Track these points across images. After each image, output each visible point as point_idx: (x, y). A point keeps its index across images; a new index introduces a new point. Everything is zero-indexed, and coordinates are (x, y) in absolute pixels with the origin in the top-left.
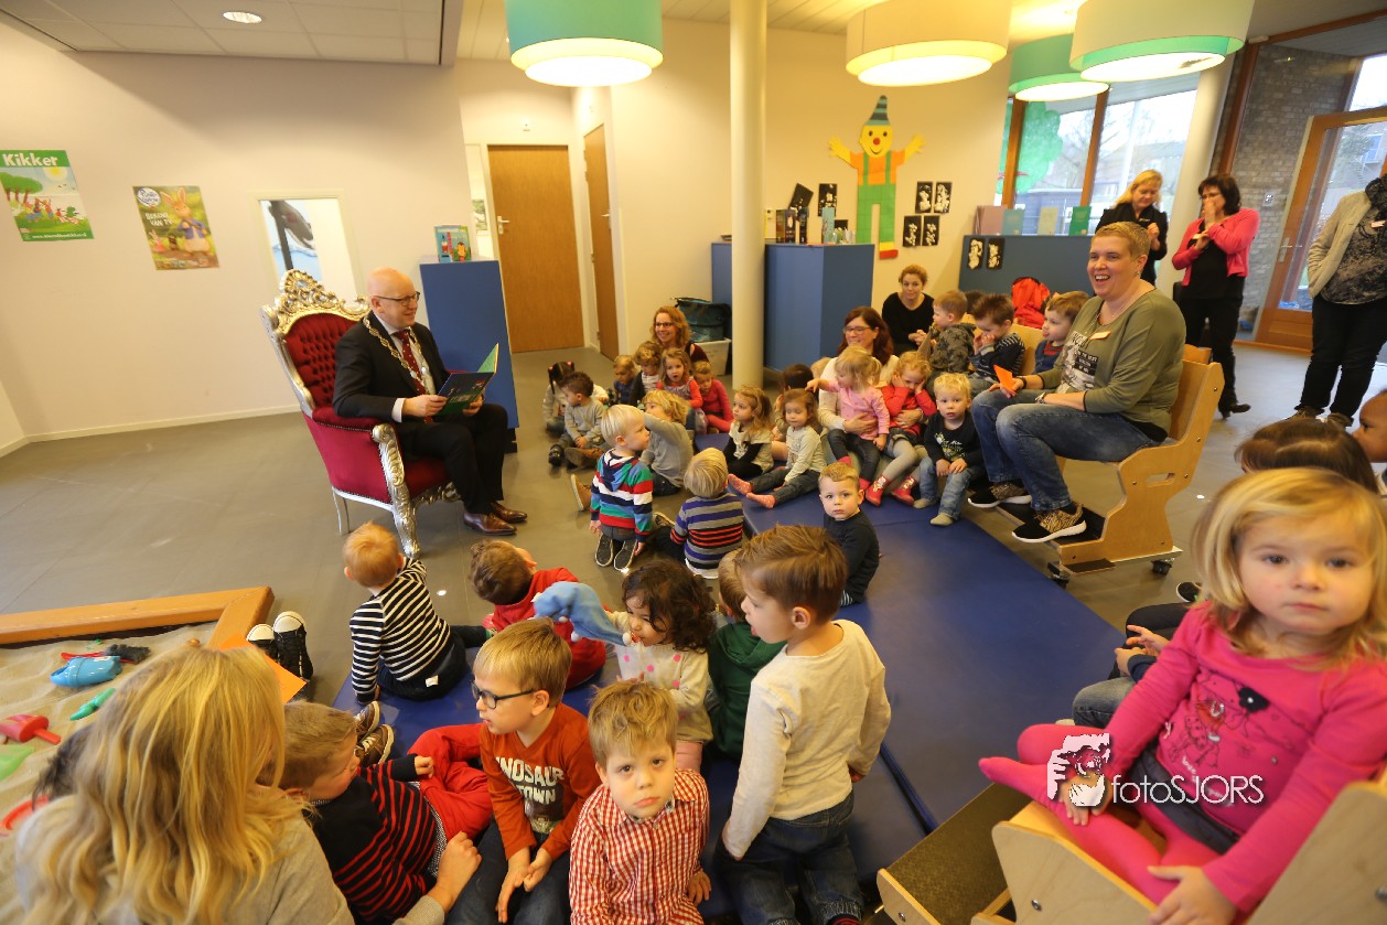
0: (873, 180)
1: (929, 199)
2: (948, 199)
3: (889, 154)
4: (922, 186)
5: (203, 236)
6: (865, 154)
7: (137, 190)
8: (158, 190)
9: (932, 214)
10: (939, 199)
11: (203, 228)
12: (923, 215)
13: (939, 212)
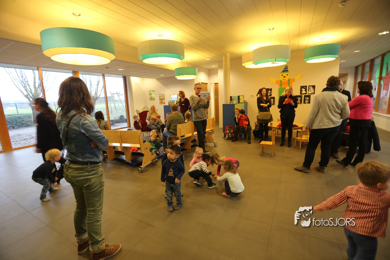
1: (306, 90)
2: (314, 90)
3: (289, 80)
4: (302, 87)
6: (281, 81)
7: (159, 94)
8: (161, 94)
9: (307, 94)
10: (310, 90)
11: (164, 99)
12: (303, 96)
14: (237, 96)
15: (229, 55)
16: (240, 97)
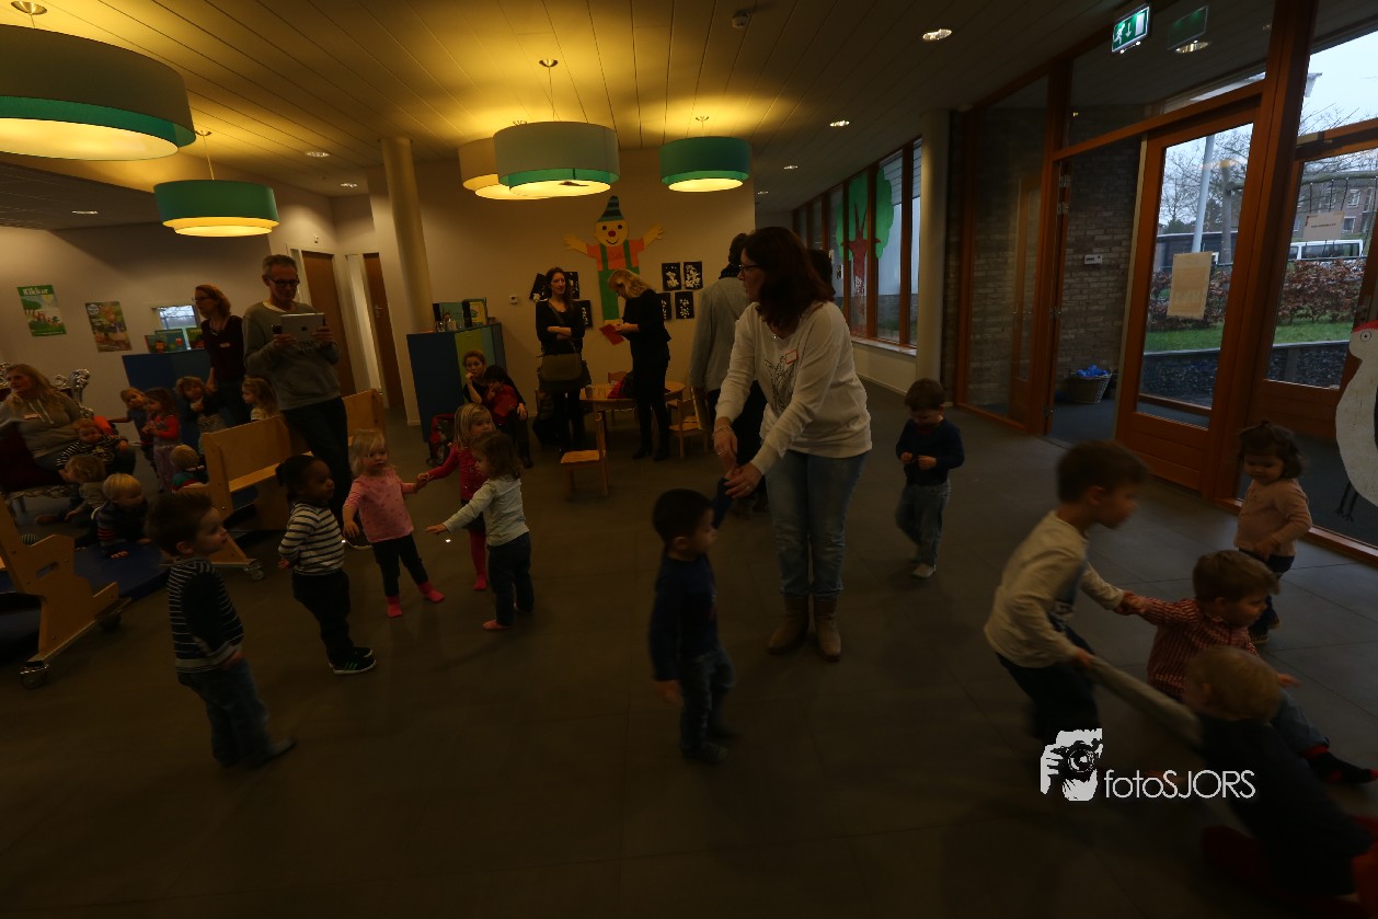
0: (612, 265)
1: (678, 278)
2: (700, 276)
3: (626, 243)
4: (666, 268)
5: (122, 331)
6: (602, 247)
7: (87, 305)
8: (98, 304)
9: (683, 289)
10: (689, 278)
11: (122, 326)
12: (673, 293)
13: (689, 288)
14: (461, 300)
15: (405, 142)
16: (473, 307)
